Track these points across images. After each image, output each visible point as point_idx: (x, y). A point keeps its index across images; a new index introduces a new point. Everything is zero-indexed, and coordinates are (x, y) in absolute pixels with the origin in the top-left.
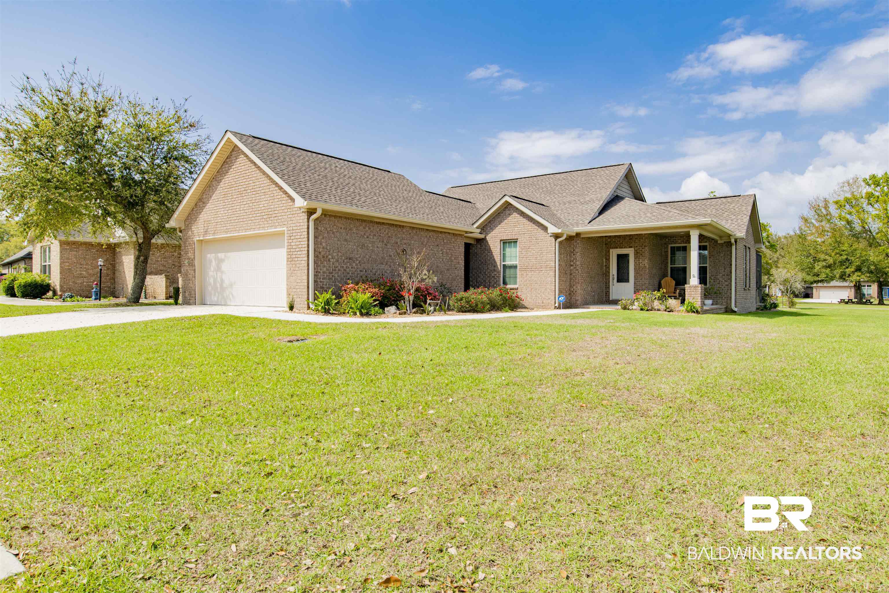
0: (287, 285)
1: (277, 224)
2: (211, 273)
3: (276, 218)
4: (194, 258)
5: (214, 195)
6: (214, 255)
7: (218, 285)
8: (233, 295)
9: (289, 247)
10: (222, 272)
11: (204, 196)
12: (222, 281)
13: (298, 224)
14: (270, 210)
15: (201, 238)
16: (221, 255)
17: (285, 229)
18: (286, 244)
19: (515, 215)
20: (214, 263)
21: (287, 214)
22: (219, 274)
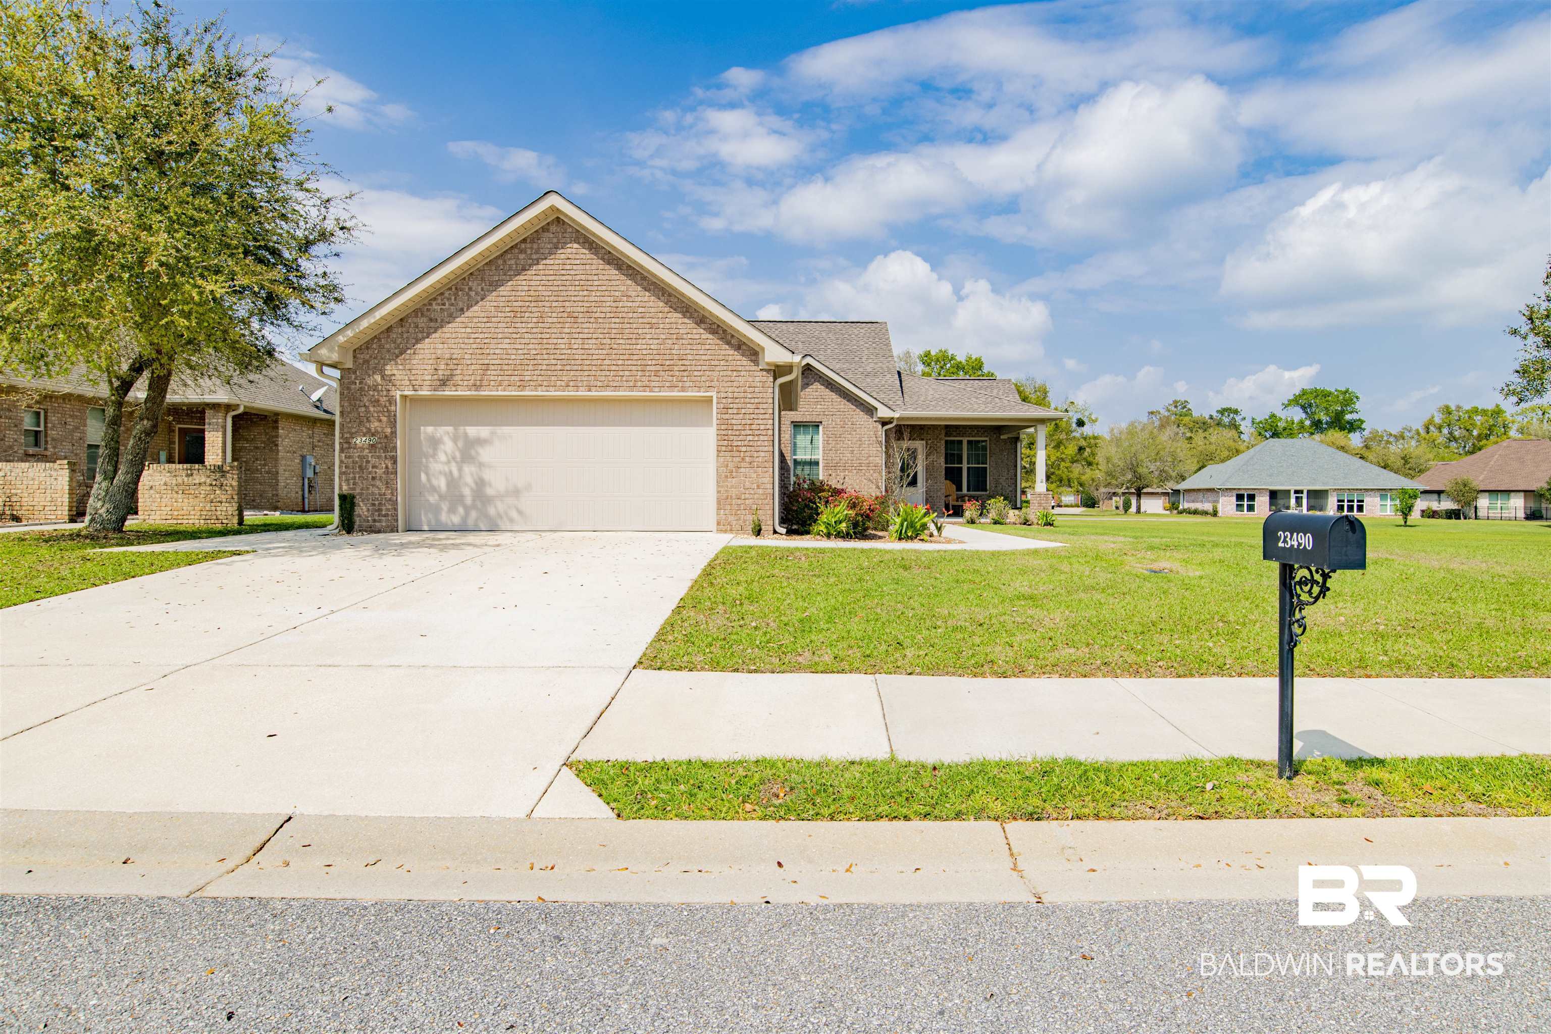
0: (719, 492)
1: (687, 384)
2: (435, 467)
3: (685, 374)
4: (394, 433)
5: (475, 308)
6: (450, 429)
7: (467, 492)
8: (520, 512)
9: (723, 427)
10: (481, 465)
11: (435, 307)
12: (481, 484)
13: (749, 390)
14: (667, 357)
15: (425, 392)
16: (483, 431)
17: (713, 394)
18: (715, 421)
19: (817, 385)
20: (448, 446)
21: (718, 368)
22: (468, 469)
